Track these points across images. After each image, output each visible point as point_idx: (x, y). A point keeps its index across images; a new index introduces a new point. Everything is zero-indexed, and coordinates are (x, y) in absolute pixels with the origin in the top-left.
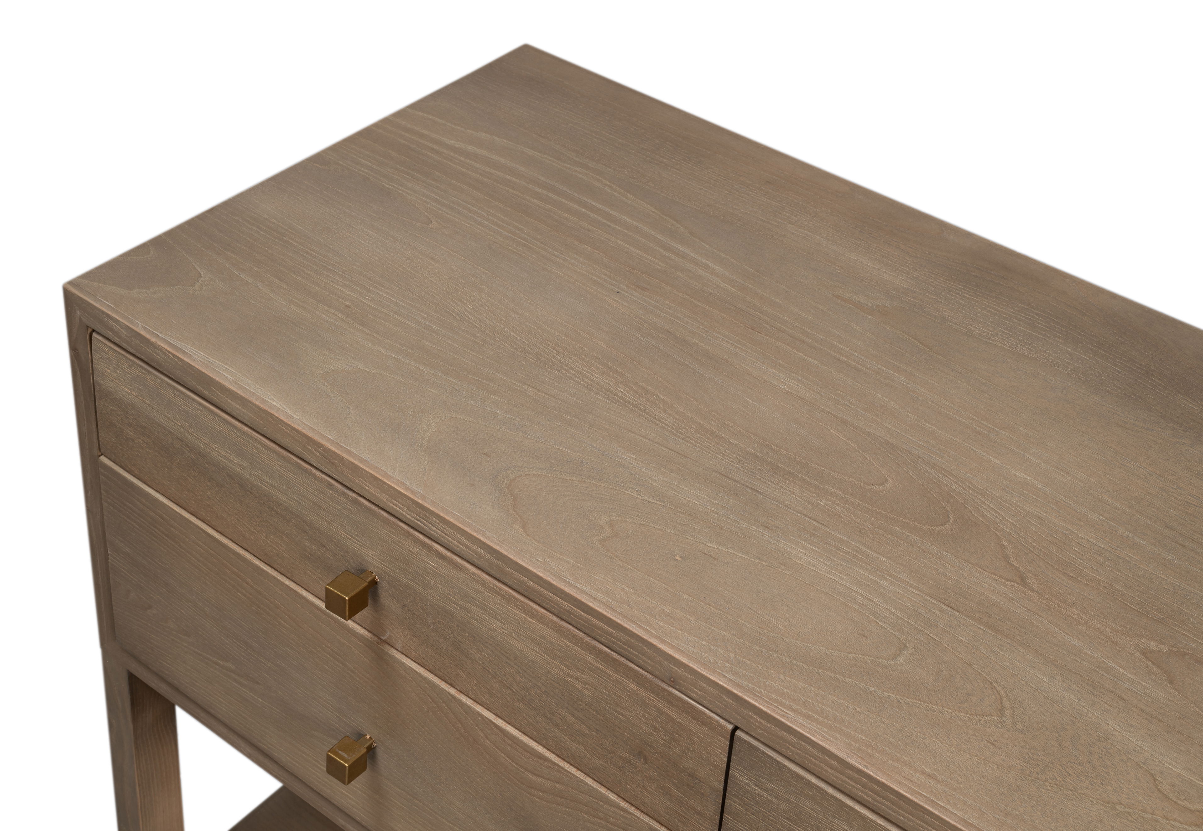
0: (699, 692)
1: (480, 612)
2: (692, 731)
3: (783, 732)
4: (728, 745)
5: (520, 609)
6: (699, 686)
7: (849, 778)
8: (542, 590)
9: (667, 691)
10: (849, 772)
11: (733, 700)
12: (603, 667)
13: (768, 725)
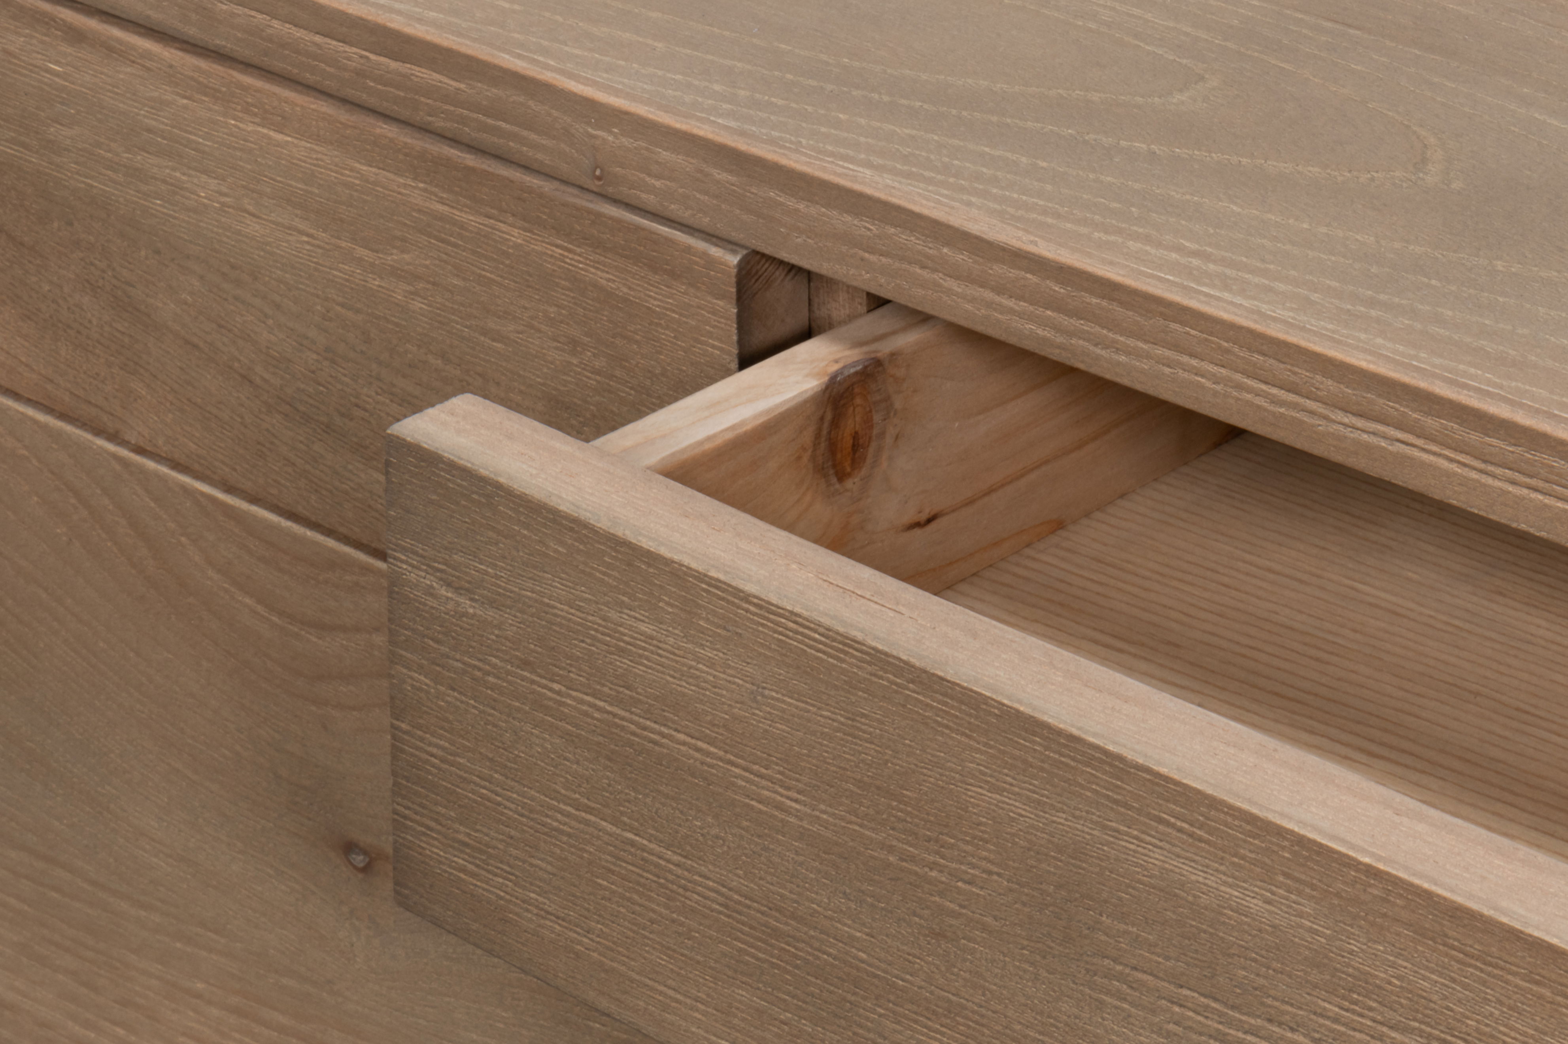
0: (658, 184)
1: (167, 167)
2: (654, 312)
3: (848, 218)
4: (735, 317)
5: (255, 115)
6: (657, 162)
7: (999, 290)
8: (299, 33)
9: (590, 212)
10: (998, 269)
11: (731, 172)
12: (446, 208)
13: (813, 210)
